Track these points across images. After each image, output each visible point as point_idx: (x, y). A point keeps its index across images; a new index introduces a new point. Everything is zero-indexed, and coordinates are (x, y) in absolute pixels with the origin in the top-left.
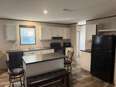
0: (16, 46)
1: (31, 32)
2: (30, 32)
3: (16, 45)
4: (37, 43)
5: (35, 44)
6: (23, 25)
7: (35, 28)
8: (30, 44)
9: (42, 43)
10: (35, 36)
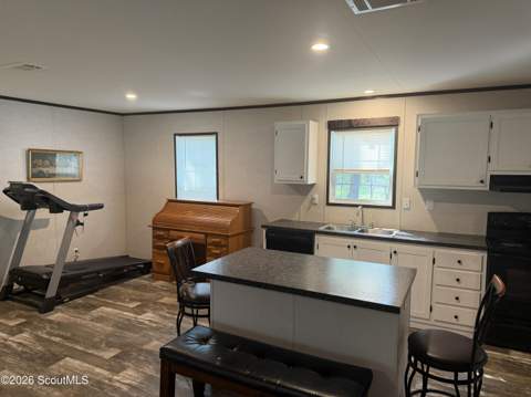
0: (313, 207)
1: (377, 147)
2: (372, 148)
3: (312, 203)
4: (403, 201)
5: (393, 207)
6: (342, 121)
7: (397, 126)
8: (357, 206)
9: (431, 204)
10: (392, 169)
